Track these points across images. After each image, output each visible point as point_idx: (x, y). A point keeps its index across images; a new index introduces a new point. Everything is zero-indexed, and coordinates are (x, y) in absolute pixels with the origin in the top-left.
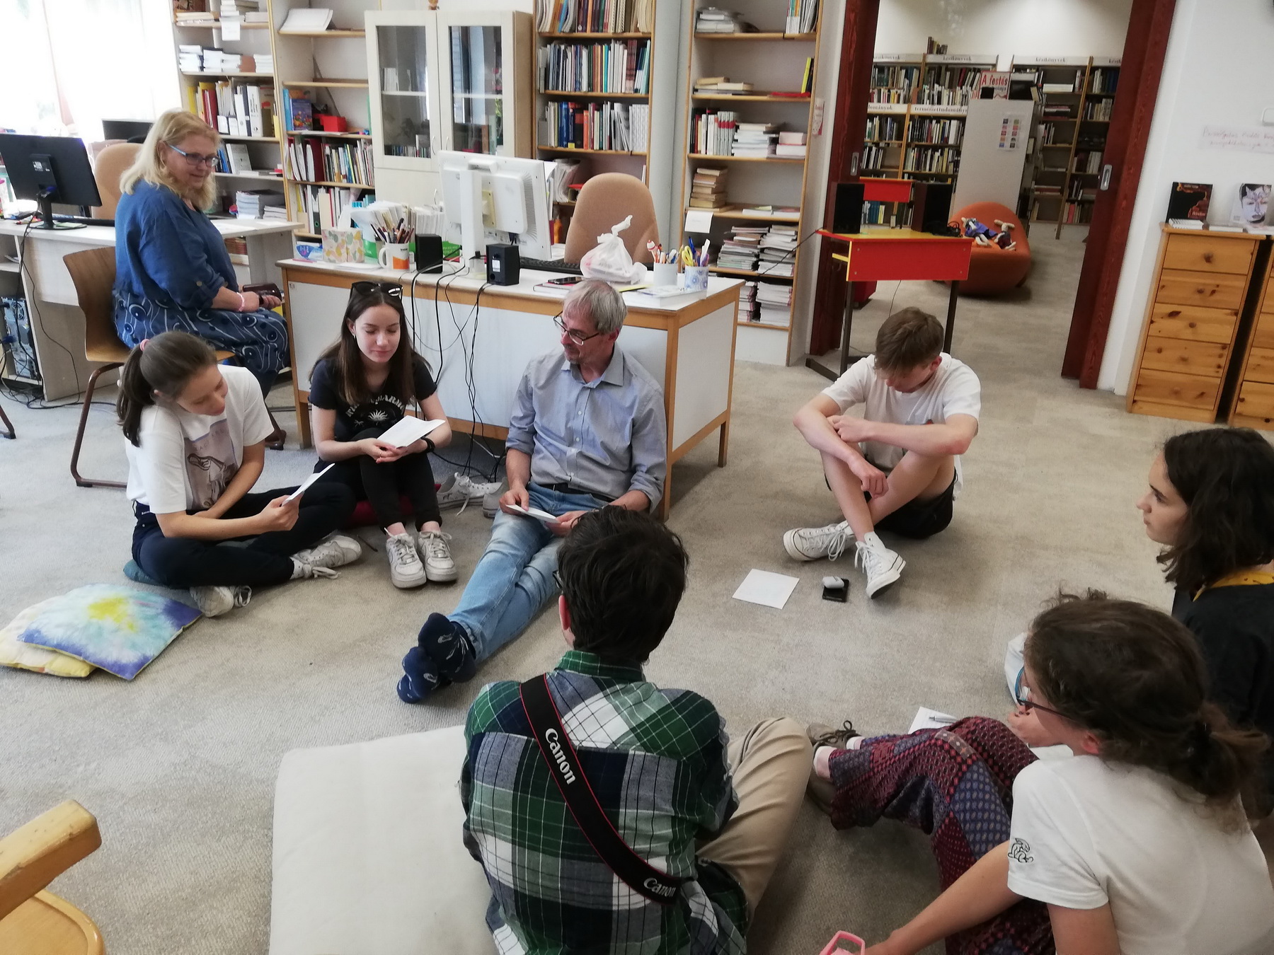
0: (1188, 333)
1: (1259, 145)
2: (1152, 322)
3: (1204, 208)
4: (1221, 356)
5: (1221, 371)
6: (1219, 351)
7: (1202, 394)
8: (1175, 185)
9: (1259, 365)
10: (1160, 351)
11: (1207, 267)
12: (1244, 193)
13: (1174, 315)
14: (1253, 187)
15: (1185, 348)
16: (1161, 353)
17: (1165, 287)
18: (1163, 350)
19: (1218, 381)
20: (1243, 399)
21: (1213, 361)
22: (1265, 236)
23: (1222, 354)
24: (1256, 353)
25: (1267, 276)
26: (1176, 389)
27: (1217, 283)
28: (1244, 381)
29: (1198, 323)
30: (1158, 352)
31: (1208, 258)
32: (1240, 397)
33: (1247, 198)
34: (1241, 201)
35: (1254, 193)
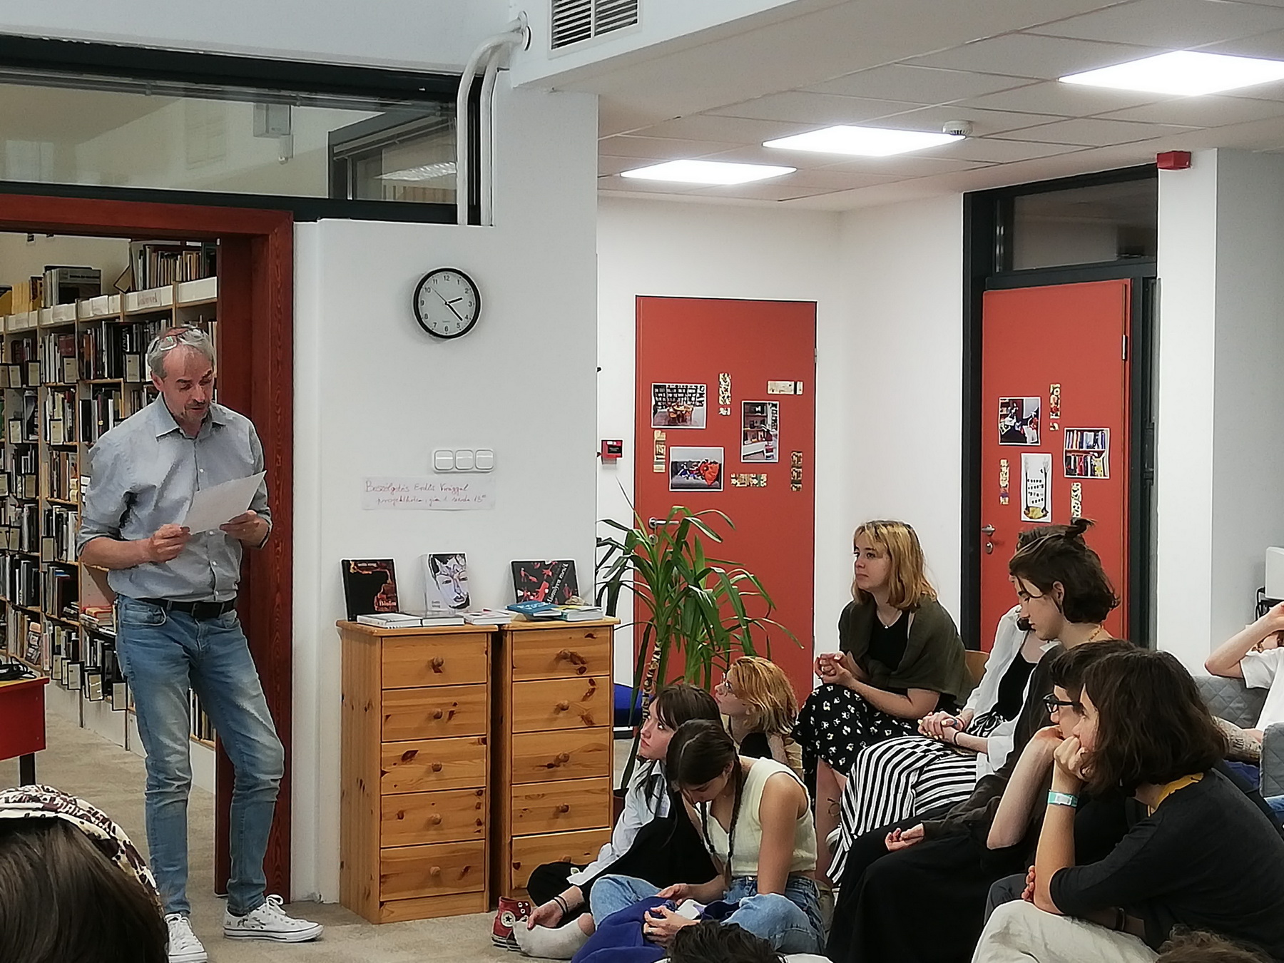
0: (431, 782)
1: (437, 500)
2: (383, 773)
3: (392, 594)
4: (479, 808)
5: (481, 828)
6: (477, 800)
7: (467, 869)
8: (346, 564)
9: (525, 810)
10: (400, 816)
11: (435, 679)
12: (436, 569)
13: (409, 756)
14: (444, 558)
15: (433, 804)
16: (402, 818)
17: (390, 717)
18: (405, 814)
19: (482, 844)
20: (519, 864)
21: (473, 816)
22: (497, 626)
23: (479, 804)
24: (518, 794)
25: (509, 681)
26: (434, 869)
27: (454, 700)
28: (512, 837)
29: (443, 764)
30: (399, 818)
31: (436, 667)
32: (513, 861)
33: (441, 574)
34: (433, 579)
35: (447, 567)
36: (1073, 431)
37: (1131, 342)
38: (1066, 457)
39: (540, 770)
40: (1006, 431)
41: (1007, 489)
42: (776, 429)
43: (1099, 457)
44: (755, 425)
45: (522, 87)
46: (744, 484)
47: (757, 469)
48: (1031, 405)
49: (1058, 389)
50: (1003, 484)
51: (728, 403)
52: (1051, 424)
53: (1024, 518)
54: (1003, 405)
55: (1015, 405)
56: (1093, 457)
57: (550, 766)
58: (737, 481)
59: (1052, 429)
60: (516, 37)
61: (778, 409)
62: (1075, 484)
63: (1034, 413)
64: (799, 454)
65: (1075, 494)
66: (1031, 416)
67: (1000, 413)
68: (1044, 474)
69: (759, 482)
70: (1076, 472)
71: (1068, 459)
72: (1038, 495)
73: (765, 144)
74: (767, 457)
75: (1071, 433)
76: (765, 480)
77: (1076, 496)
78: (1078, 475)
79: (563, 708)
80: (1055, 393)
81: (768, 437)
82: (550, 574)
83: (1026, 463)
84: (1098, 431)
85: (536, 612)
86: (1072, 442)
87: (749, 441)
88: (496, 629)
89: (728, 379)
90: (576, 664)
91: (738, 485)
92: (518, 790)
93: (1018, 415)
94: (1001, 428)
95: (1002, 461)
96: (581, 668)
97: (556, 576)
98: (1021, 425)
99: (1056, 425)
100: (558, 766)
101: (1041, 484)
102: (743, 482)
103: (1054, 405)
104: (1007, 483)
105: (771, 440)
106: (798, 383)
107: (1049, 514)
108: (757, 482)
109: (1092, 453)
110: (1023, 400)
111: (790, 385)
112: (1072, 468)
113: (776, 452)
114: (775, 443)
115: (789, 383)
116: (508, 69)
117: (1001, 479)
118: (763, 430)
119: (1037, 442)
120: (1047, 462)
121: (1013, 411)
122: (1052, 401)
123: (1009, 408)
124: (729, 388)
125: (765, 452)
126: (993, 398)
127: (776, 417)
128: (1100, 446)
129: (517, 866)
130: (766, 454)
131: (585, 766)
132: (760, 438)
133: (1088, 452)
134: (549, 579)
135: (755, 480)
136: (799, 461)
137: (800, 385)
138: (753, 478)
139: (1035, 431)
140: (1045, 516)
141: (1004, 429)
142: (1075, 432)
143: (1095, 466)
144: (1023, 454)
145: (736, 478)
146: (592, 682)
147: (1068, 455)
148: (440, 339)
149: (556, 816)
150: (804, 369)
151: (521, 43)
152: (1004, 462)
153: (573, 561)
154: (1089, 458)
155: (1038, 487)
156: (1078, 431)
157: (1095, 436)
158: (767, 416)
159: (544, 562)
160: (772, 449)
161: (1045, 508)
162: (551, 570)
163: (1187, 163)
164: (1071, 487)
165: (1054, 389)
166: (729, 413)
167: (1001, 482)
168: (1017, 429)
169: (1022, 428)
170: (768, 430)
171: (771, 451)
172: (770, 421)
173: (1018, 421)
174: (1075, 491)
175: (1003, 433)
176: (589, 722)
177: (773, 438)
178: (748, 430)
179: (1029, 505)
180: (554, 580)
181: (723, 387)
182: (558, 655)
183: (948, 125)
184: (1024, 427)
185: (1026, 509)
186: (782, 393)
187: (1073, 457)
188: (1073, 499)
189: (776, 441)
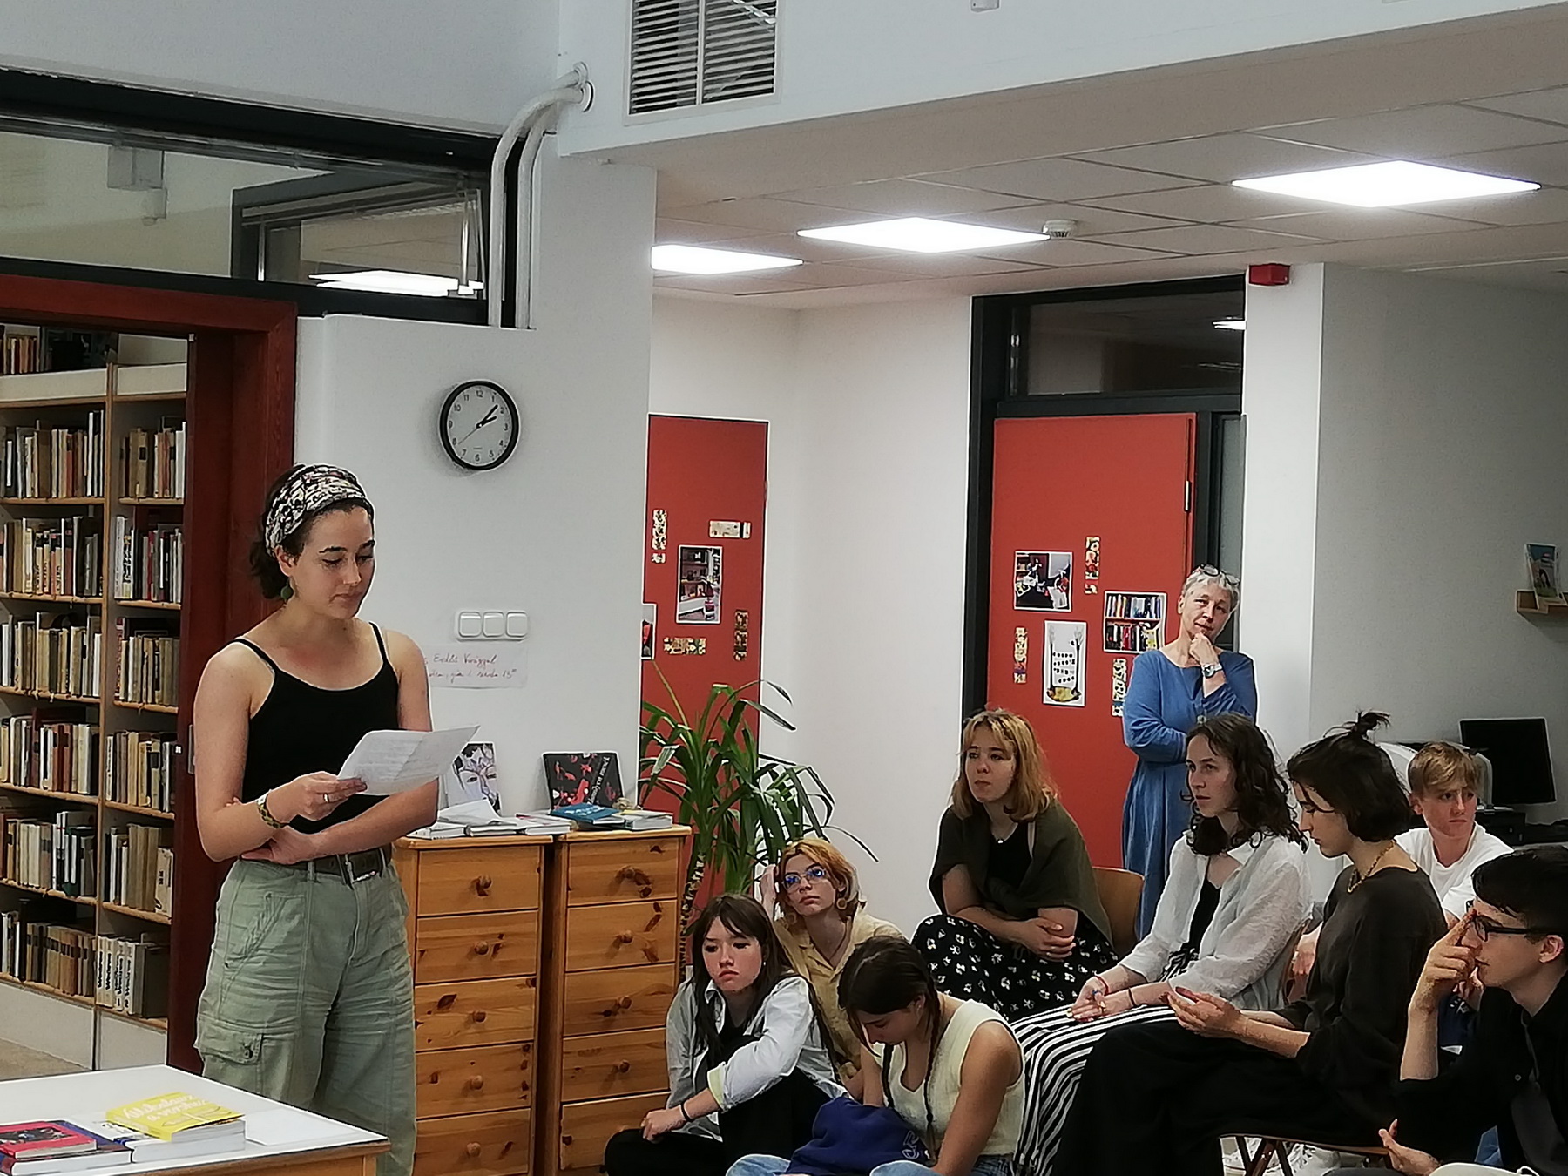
0: (472, 1036)
1: (459, 675)
4: (524, 1067)
5: (527, 1092)
6: (521, 1058)
7: (509, 1145)
9: (577, 1069)
10: (434, 1078)
11: (479, 904)
12: (459, 763)
13: (446, 1003)
14: (468, 749)
15: (472, 1063)
16: (436, 1082)
17: (426, 953)
18: (439, 1077)
19: (527, 1114)
20: (570, 1138)
21: (516, 1078)
22: (551, 837)
23: (525, 1062)
24: (570, 1047)
25: (563, 904)
26: (472, 1146)
27: (500, 930)
28: (562, 1103)
29: (487, 1012)
30: (433, 1082)
31: (481, 888)
32: (562, 1135)
33: (464, 769)
34: (456, 776)
35: (472, 760)
36: (1117, 596)
37: (1196, 488)
38: (1107, 627)
39: (595, 1019)
40: (1024, 592)
41: (1024, 664)
42: (718, 582)
43: (1152, 628)
44: (694, 576)
45: (576, 157)
46: (680, 650)
47: (694, 632)
48: (1059, 561)
49: (1097, 544)
50: (1019, 658)
51: (663, 547)
52: (1086, 587)
53: (1047, 700)
54: (1021, 560)
55: (1037, 561)
56: (1144, 628)
57: (607, 1013)
58: (671, 647)
59: (1088, 592)
60: (572, 93)
61: (721, 557)
62: (1118, 660)
63: (1062, 572)
64: (744, 614)
65: (1118, 672)
66: (1060, 576)
67: (1016, 570)
68: (1075, 647)
69: (697, 649)
70: (1120, 645)
71: (1110, 630)
72: (1067, 672)
73: (800, 233)
74: (707, 616)
75: (1114, 598)
76: (704, 646)
77: (1119, 675)
78: (1123, 649)
79: (627, 940)
80: (1092, 548)
81: (709, 593)
82: (590, 769)
83: (1052, 633)
84: (1151, 596)
85: (596, 819)
86: (1114, 608)
87: (686, 597)
88: (550, 839)
89: (663, 518)
90: (639, 884)
91: (673, 652)
92: (572, 1043)
93: (1042, 574)
94: (1018, 588)
95: (1018, 629)
96: (646, 888)
97: (597, 772)
98: (1045, 586)
99: (1093, 587)
100: (615, 1014)
101: (1071, 659)
102: (678, 648)
103: (1090, 562)
104: (1024, 656)
105: (713, 596)
106: (745, 524)
107: (1082, 697)
108: (695, 648)
109: (1141, 623)
110: (1048, 555)
111: (736, 527)
112: (1115, 640)
113: (717, 612)
114: (716, 600)
115: (734, 523)
116: (555, 133)
117: (1016, 652)
118: (703, 583)
119: (1067, 608)
120: (1080, 633)
121: (1034, 569)
122: (1088, 558)
123: (1029, 565)
124: (664, 528)
125: (704, 610)
126: (1008, 550)
127: (718, 566)
128: (1154, 615)
129: (568, 1141)
130: (706, 613)
131: (646, 1013)
132: (699, 593)
133: (1137, 622)
134: (588, 777)
135: (692, 646)
136: (744, 622)
137: (747, 527)
138: (690, 644)
139: (1064, 593)
140: (1076, 698)
141: (1021, 589)
142: (1120, 596)
143: (1146, 638)
144: (1046, 622)
145: (669, 643)
146: (657, 907)
147: (1110, 624)
148: (471, 470)
149: (610, 1079)
150: (751, 506)
151: (579, 103)
152: (1020, 631)
153: (615, 754)
154: (1138, 628)
155: (1067, 662)
156: (1123, 595)
157: (1146, 602)
158: (707, 566)
159: (582, 754)
160: (713, 607)
161: (1076, 689)
162: (590, 766)
163: (1286, 279)
164: (1113, 664)
165: (1091, 543)
166: (663, 561)
167: (1016, 656)
168: (1039, 590)
169: (1046, 589)
170: (709, 583)
171: (712, 609)
172: (711, 572)
173: (1040, 581)
174: (1118, 669)
175: (1019, 595)
176: (652, 957)
177: (715, 593)
178: (686, 583)
179: (1054, 685)
180: (594, 778)
181: (657, 526)
182: (620, 872)
183: (1050, 224)
184: (1049, 588)
185: (1051, 689)
186: (726, 536)
187: (1116, 628)
188: (1115, 680)
189: (717, 596)
